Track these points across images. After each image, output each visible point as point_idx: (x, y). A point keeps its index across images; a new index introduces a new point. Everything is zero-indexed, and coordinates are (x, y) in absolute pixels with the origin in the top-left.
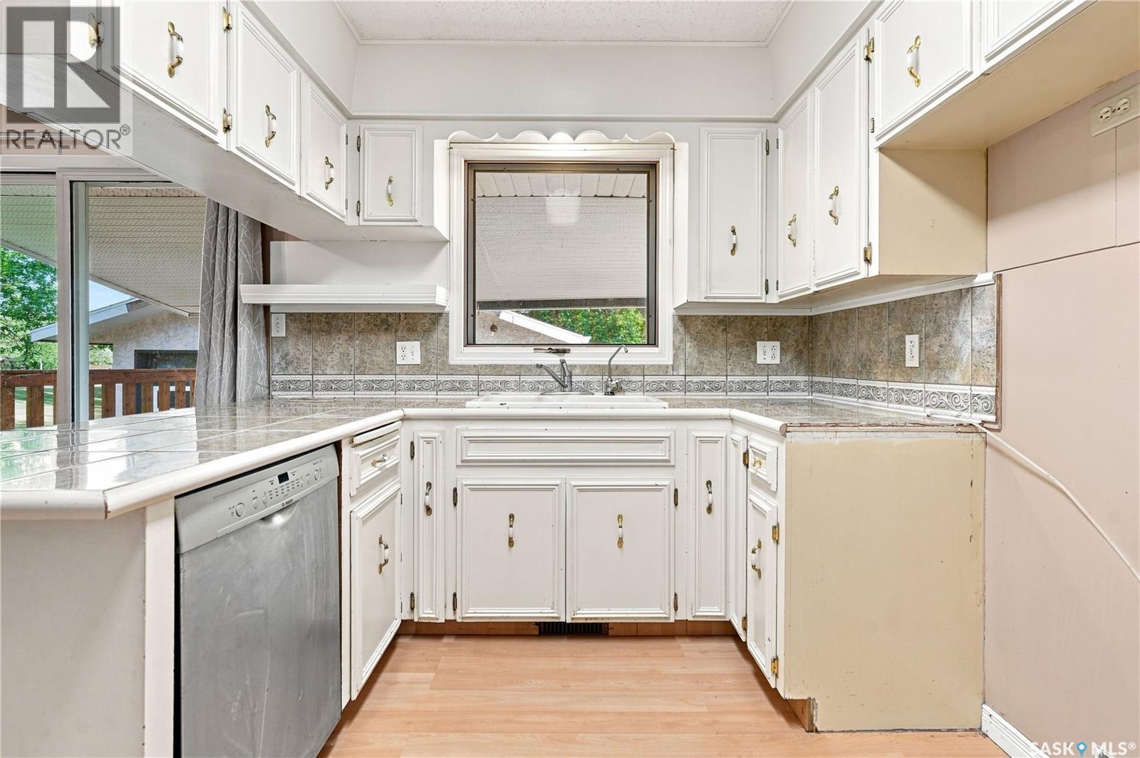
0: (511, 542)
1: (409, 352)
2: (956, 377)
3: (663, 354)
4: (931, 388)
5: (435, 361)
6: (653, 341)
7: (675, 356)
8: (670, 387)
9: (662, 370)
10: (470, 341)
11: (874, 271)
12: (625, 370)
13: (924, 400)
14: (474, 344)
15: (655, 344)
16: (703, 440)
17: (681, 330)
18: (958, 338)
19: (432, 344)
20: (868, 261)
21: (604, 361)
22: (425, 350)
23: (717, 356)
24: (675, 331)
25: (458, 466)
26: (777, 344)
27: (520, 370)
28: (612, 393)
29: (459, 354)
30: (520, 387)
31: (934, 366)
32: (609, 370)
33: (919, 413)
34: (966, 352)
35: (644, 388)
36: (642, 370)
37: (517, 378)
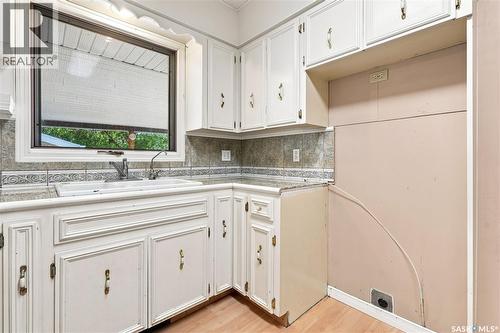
0: (107, 290)
2: (317, 165)
3: (180, 155)
4: (305, 170)
6: (173, 148)
7: (186, 157)
8: (183, 173)
9: (180, 164)
10: (37, 144)
11: (303, 121)
12: (160, 165)
13: (302, 174)
14: (40, 146)
15: (174, 150)
16: (222, 200)
17: (189, 143)
18: (318, 151)
20: (300, 117)
21: (149, 160)
24: (186, 143)
25: (55, 245)
26: (230, 152)
27: (86, 165)
28: (154, 178)
29: (27, 154)
30: (86, 178)
31: (306, 161)
32: (152, 165)
33: (299, 180)
34: (321, 156)
35: (170, 174)
36: (168, 164)
37: (83, 171)
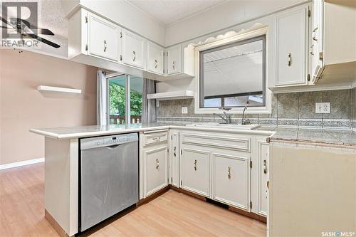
0: (196, 169)
1: (185, 110)
5: (191, 113)
7: (273, 110)
8: (270, 122)
10: (201, 107)
14: (203, 107)
15: (265, 106)
16: (262, 144)
17: (276, 100)
19: (191, 108)
22: (189, 110)
23: (294, 110)
24: (273, 100)
25: (182, 143)
26: (329, 104)
28: (245, 124)
29: (198, 111)
35: (259, 123)
36: (258, 116)
37: (214, 118)
